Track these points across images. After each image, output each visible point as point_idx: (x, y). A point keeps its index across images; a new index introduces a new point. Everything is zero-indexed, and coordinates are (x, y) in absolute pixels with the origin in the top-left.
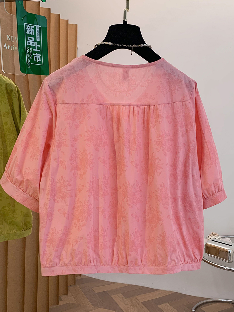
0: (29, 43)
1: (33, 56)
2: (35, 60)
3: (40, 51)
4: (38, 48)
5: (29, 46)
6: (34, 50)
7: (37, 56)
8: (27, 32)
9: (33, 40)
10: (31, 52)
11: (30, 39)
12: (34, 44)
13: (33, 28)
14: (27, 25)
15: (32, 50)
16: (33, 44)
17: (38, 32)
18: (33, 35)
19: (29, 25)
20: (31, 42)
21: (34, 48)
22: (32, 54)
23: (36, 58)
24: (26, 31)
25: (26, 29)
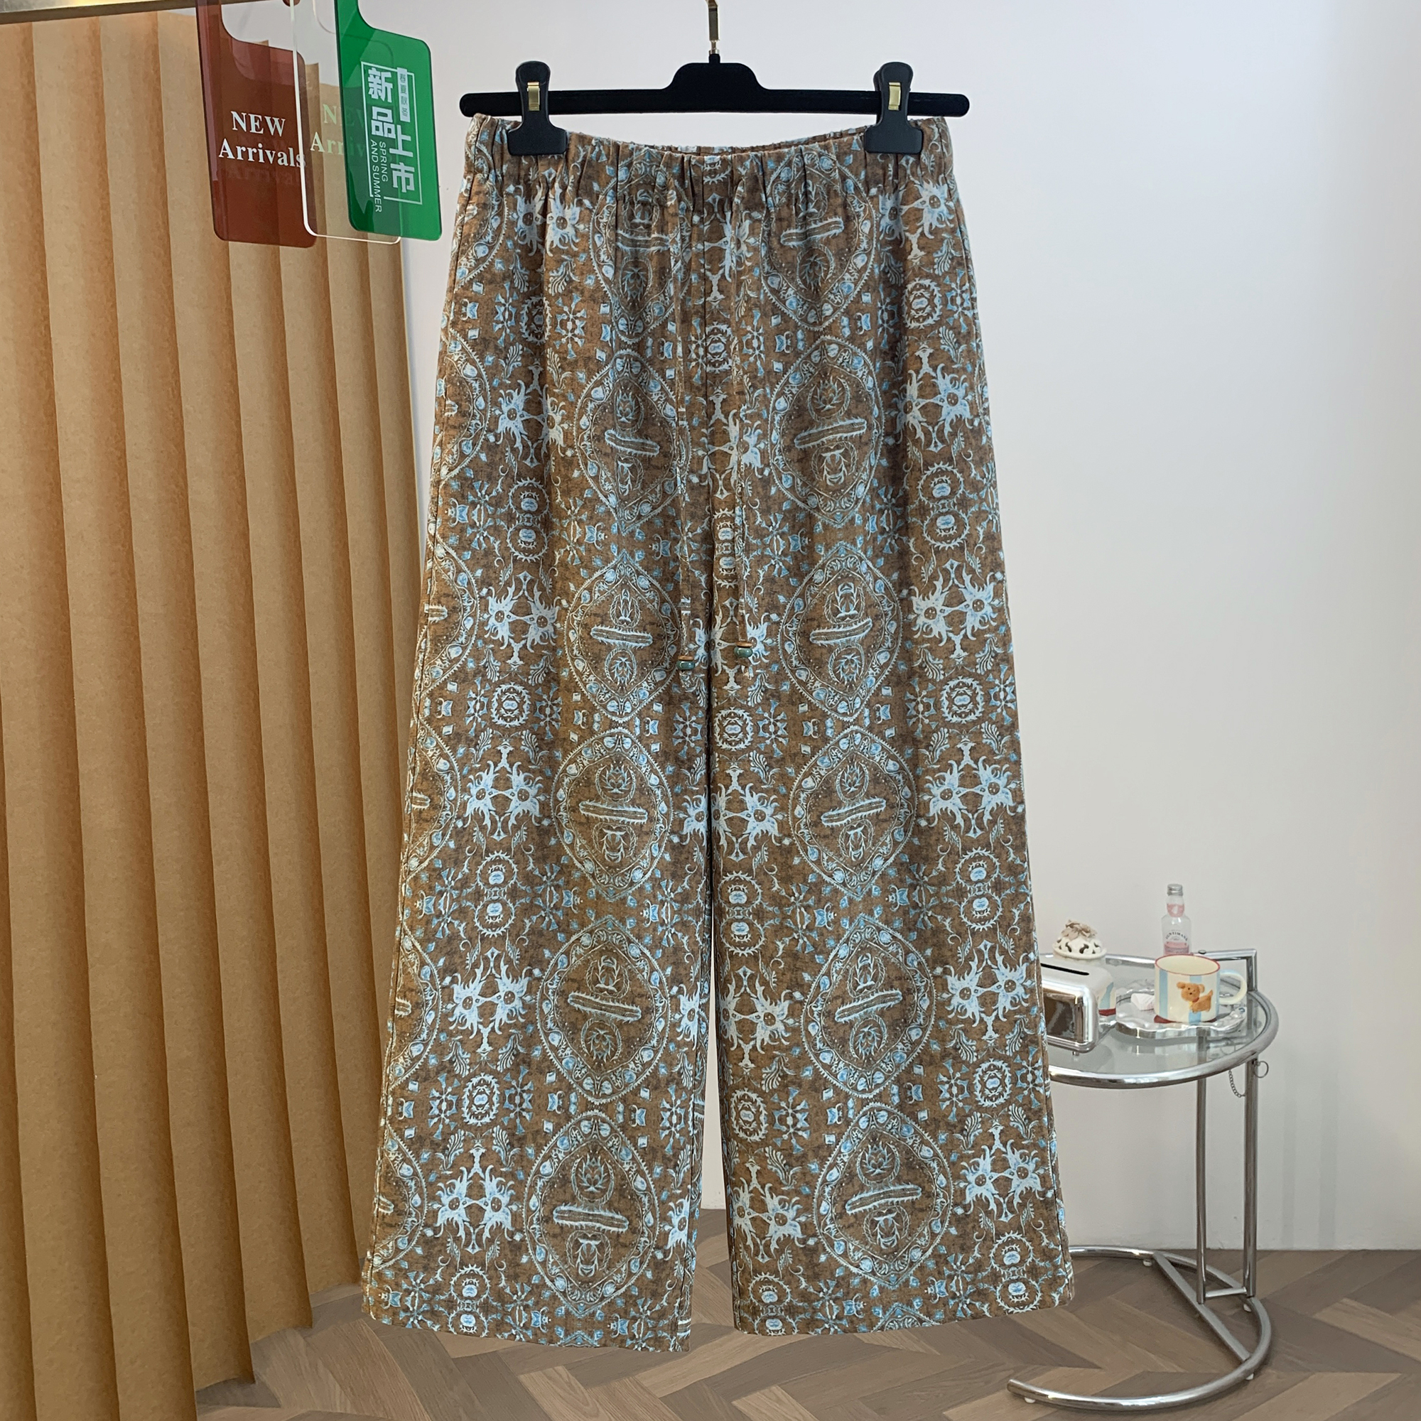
0: (377, 128)
1: (390, 171)
2: (395, 185)
3: (410, 154)
4: (406, 146)
5: (378, 139)
6: (392, 151)
7: (401, 172)
8: (370, 93)
9: (389, 119)
10: (384, 159)
11: (379, 114)
12: (393, 131)
13: (387, 80)
14: (370, 68)
15: (388, 151)
16: (389, 131)
17: (403, 91)
18: (390, 100)
19: (377, 69)
20: (381, 124)
21: (392, 143)
22: (389, 166)
23: (399, 178)
24: (367, 90)
25: (367, 83)
